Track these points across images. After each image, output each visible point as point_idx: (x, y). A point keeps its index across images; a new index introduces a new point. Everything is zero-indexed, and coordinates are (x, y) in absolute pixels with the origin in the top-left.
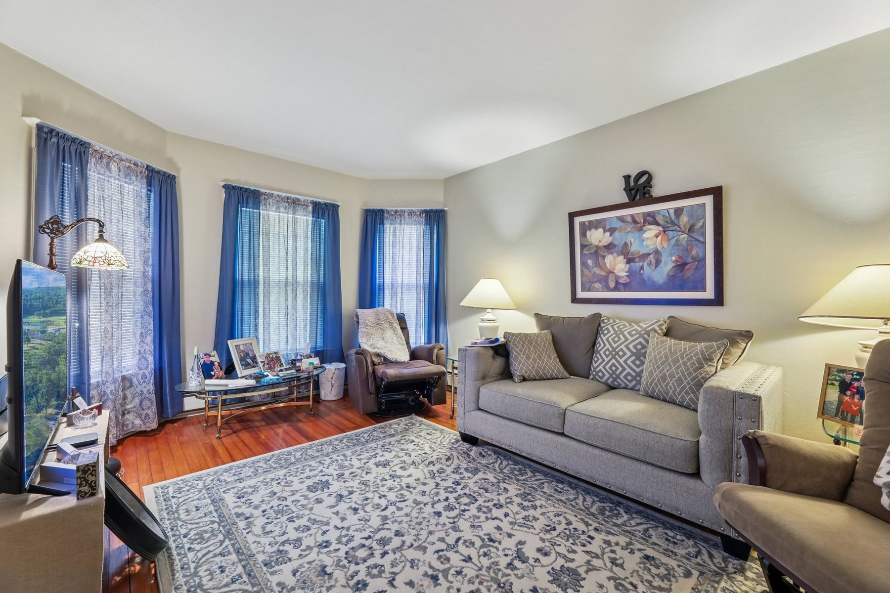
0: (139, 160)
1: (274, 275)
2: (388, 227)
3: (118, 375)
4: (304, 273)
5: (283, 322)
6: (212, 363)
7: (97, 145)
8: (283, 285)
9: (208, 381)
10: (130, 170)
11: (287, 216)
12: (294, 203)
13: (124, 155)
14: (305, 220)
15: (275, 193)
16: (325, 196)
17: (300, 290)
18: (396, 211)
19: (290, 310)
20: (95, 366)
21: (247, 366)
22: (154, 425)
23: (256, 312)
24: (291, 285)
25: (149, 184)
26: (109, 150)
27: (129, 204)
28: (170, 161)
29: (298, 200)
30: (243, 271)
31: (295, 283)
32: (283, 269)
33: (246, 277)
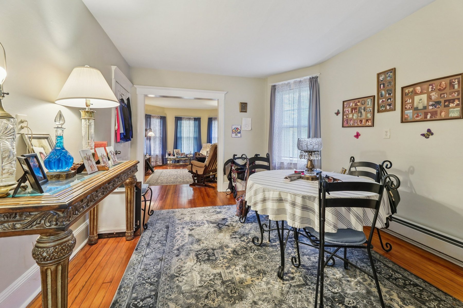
0: (159, 115)
1: (185, 136)
2: (213, 122)
3: (156, 154)
4: (192, 135)
5: (187, 146)
6: (171, 154)
7: (152, 115)
8: (187, 138)
9: (169, 157)
10: (157, 117)
11: (188, 122)
12: (189, 119)
13: (156, 115)
14: (192, 122)
15: (185, 117)
16: (197, 116)
17: (191, 139)
18: (215, 118)
19: (189, 144)
20: (152, 153)
21: (177, 155)
22: (161, 164)
23: (181, 144)
24: (189, 138)
25: (161, 119)
26: (154, 115)
27: (157, 124)
28: (165, 114)
29: (190, 118)
30: (179, 135)
31: (190, 137)
32: (187, 135)
33: (179, 136)
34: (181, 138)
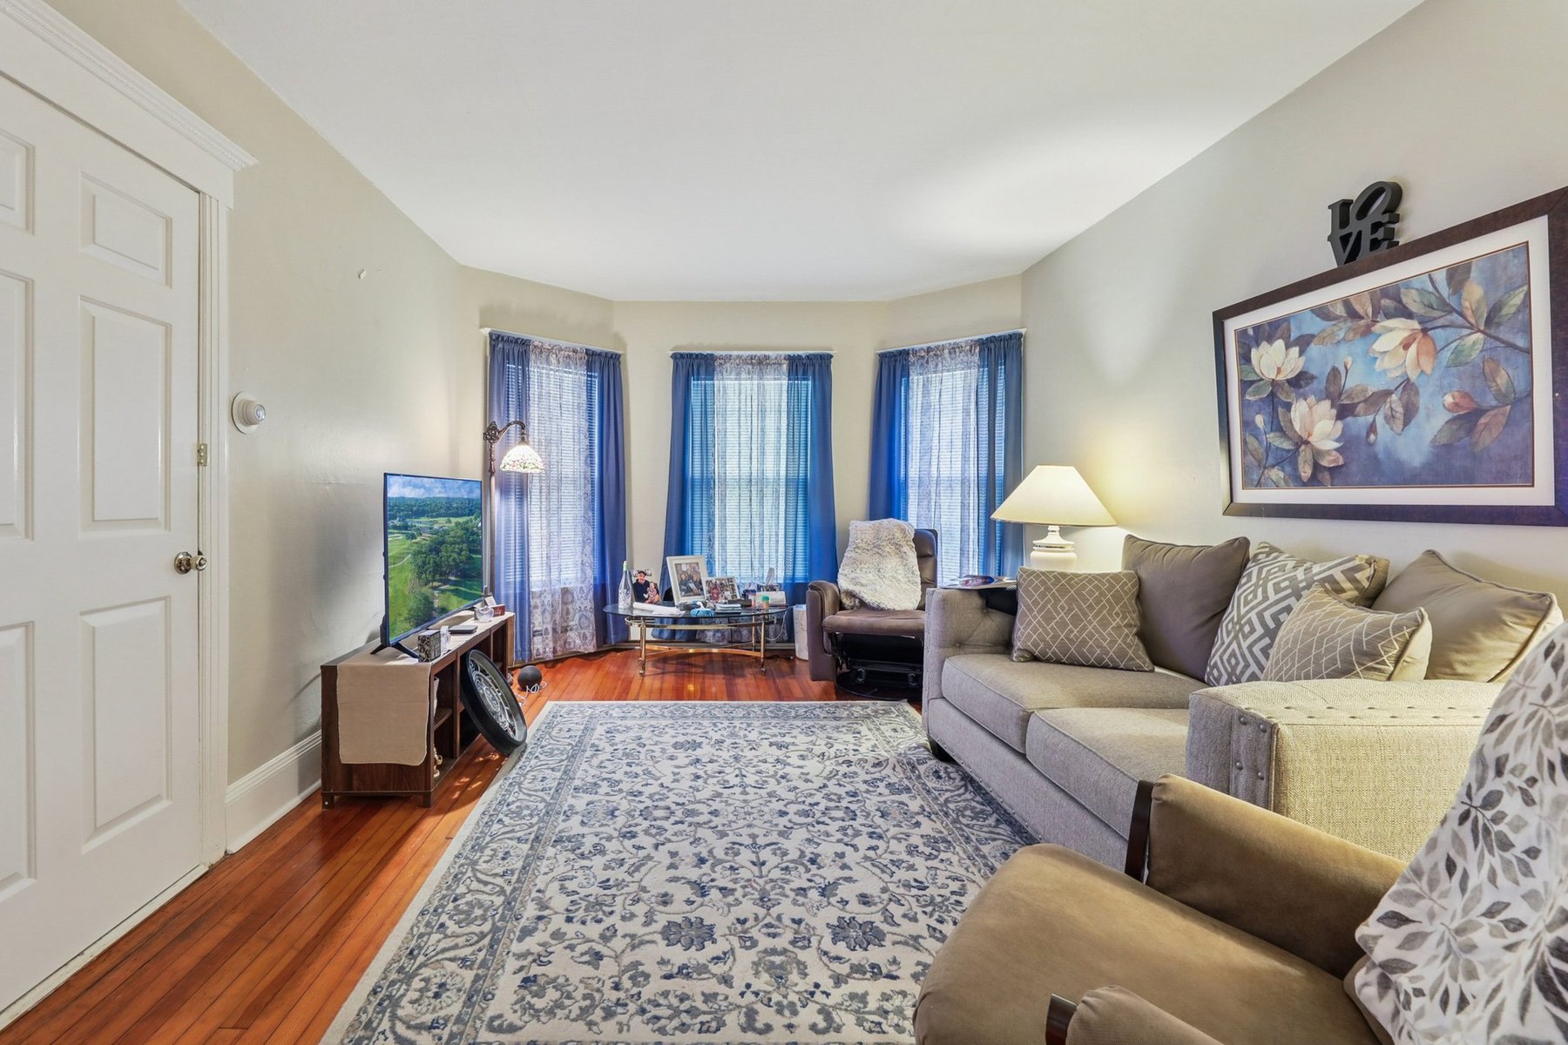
0: (578, 346)
1: (732, 470)
2: (916, 379)
3: (558, 587)
4: (776, 464)
5: (746, 537)
6: (647, 584)
7: (536, 340)
8: (744, 484)
9: (637, 605)
10: (570, 357)
11: (749, 384)
12: (760, 364)
13: (563, 344)
14: (776, 386)
15: (735, 353)
16: (807, 344)
17: (768, 491)
18: (929, 350)
19: (756, 521)
20: (537, 577)
21: (688, 592)
22: (591, 648)
23: (711, 521)
24: (755, 484)
25: (590, 368)
26: (547, 342)
27: (568, 398)
28: (618, 338)
29: (766, 357)
30: (695, 469)
31: (762, 480)
32: (745, 463)
33: (697, 475)
34: (708, 483)
